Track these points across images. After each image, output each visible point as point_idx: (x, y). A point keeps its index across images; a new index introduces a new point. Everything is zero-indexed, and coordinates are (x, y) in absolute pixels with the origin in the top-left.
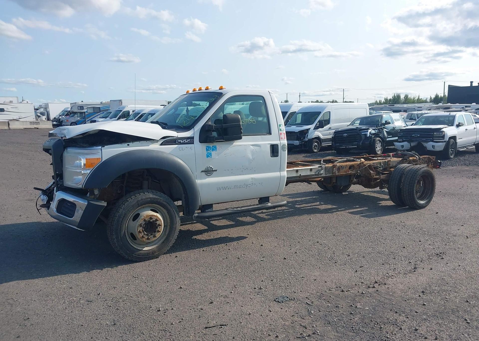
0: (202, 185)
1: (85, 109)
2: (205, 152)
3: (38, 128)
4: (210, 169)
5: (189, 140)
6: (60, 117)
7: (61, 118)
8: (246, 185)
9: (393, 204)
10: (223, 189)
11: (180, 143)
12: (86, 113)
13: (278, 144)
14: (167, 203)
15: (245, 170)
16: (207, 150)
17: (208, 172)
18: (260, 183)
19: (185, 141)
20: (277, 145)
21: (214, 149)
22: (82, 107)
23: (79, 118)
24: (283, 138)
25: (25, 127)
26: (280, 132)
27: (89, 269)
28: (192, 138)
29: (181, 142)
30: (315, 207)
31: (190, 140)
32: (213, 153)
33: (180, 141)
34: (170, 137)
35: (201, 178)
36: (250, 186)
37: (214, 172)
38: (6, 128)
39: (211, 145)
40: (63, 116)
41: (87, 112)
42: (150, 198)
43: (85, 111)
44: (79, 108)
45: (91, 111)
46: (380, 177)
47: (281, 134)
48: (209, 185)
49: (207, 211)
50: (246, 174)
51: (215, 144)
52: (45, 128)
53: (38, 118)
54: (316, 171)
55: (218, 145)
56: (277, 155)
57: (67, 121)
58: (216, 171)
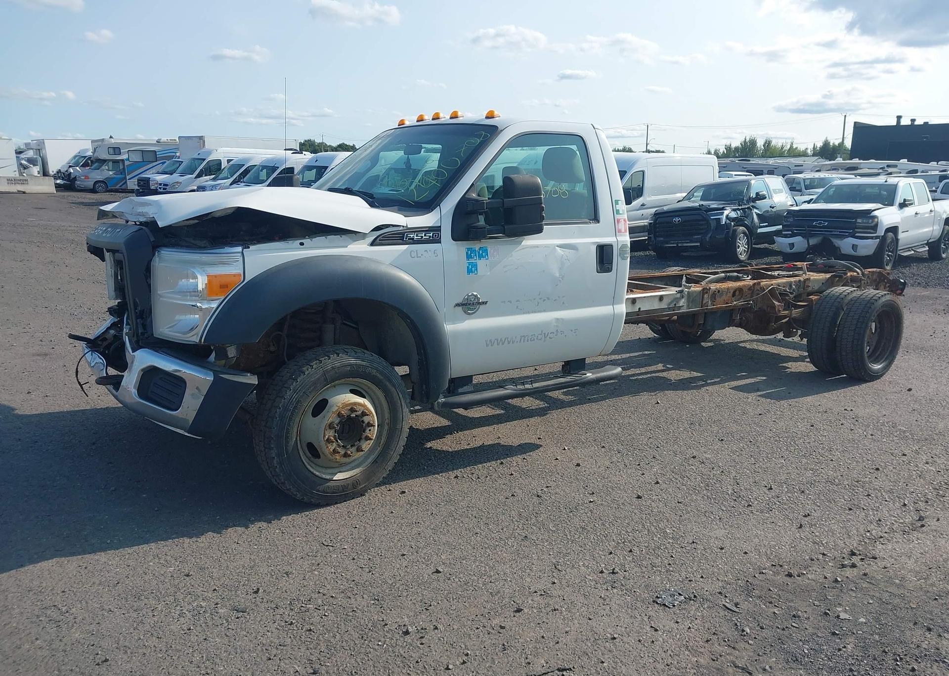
0: (457, 334)
1: (124, 153)
2: (465, 262)
3: (24, 193)
4: (473, 300)
5: (431, 235)
6: (71, 169)
7: (72, 171)
8: (545, 334)
9: (814, 369)
10: (498, 344)
11: (413, 242)
12: (127, 163)
13: (614, 245)
14: (384, 376)
15: (544, 300)
16: (469, 257)
17: (470, 306)
18: (572, 331)
19: (422, 237)
20: (610, 246)
21: (483, 254)
22: (116, 150)
23: (111, 173)
24: (623, 230)
26: (617, 217)
27: (219, 527)
28: (436, 229)
29: (415, 237)
30: (657, 374)
31: (433, 235)
32: (481, 263)
33: (412, 235)
34: (387, 226)
35: (454, 321)
36: (551, 336)
37: (482, 307)
39: (476, 246)
40: (78, 168)
41: (128, 159)
42: (351, 365)
43: (125, 157)
44: (111, 151)
45: (137, 158)
46: (791, 313)
47: (618, 221)
48: (470, 334)
49: (460, 390)
50: (545, 311)
51: (485, 243)
52: (40, 191)
53: (23, 171)
54: (670, 301)
55: (491, 245)
56: (610, 268)
57: (87, 177)
58: (485, 303)
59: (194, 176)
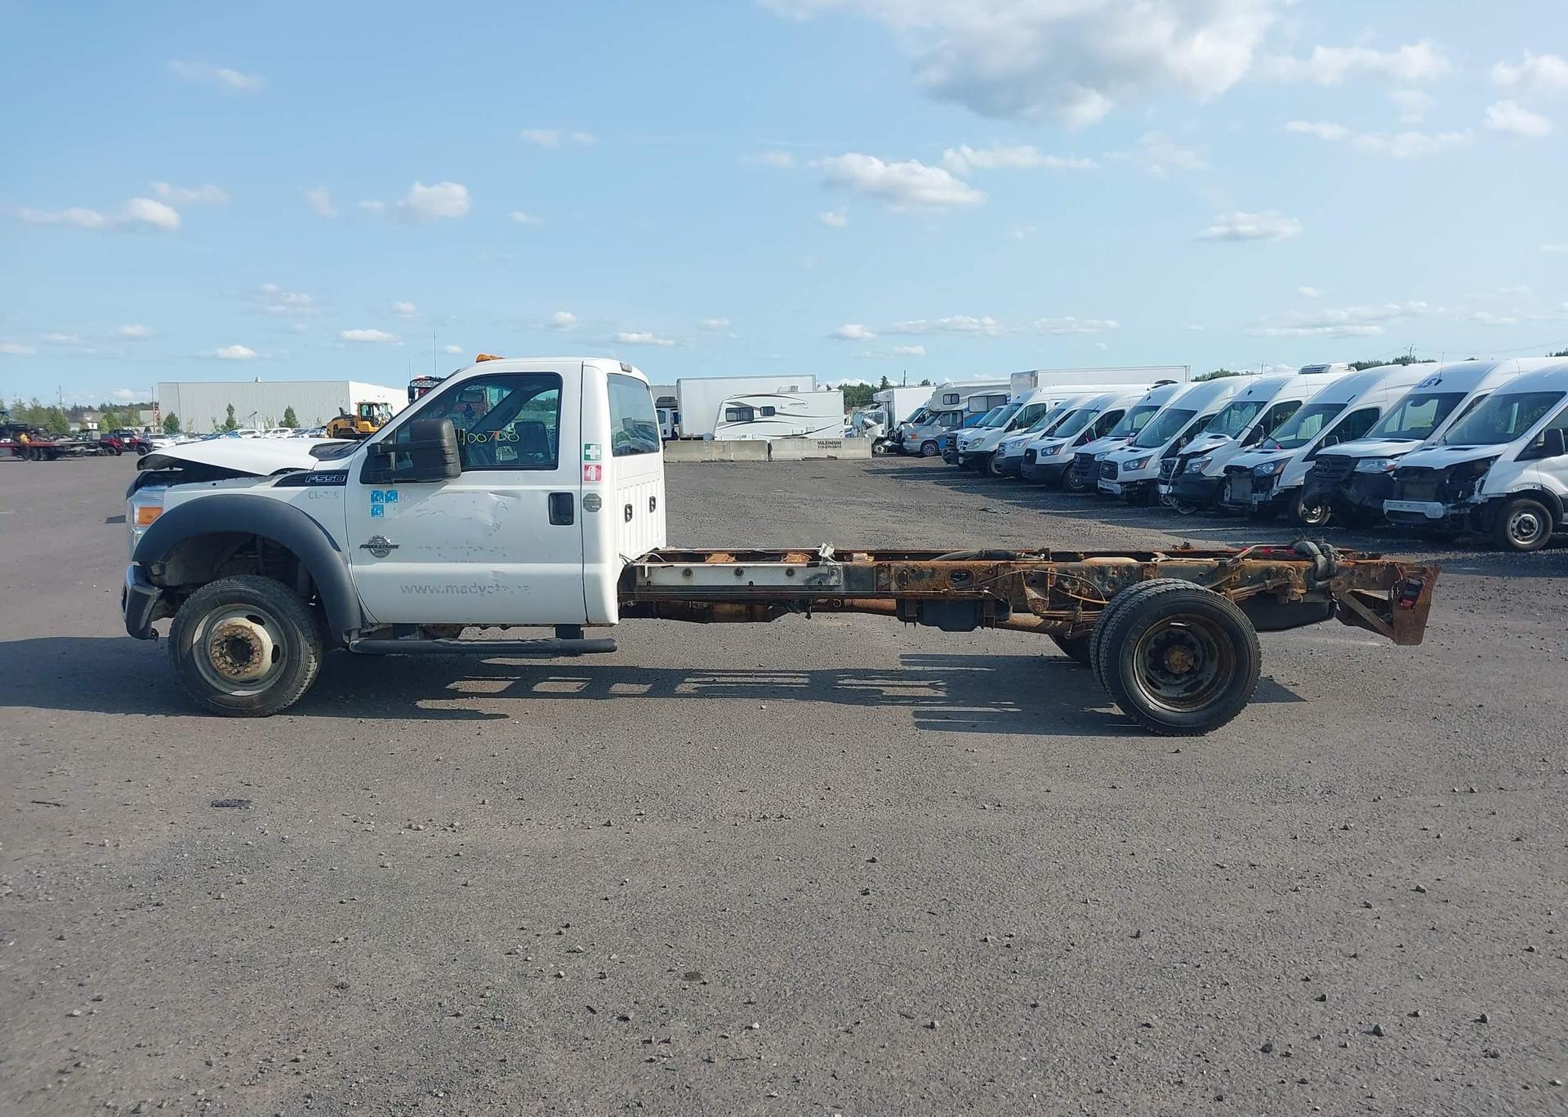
0: (362, 576)
1: (964, 401)
2: (370, 505)
3: (836, 458)
4: (381, 542)
5: (336, 478)
6: (902, 426)
7: (903, 428)
8: (480, 587)
10: (418, 592)
11: (313, 483)
12: (966, 414)
13: (573, 493)
14: (277, 606)
15: (476, 550)
16: (373, 499)
17: (379, 548)
18: (520, 587)
19: (324, 479)
20: (569, 496)
21: (392, 497)
22: (954, 398)
23: (944, 429)
25: (806, 454)
26: (585, 463)
28: (344, 473)
29: (318, 480)
31: (339, 478)
32: (389, 507)
33: (314, 478)
34: (291, 470)
35: (361, 563)
36: (490, 590)
37: (393, 551)
38: (763, 457)
39: (384, 489)
40: (911, 424)
41: (967, 410)
42: (241, 591)
43: (963, 406)
44: (948, 399)
45: (978, 406)
48: (380, 578)
50: (478, 562)
51: (397, 487)
52: (854, 457)
53: (864, 431)
54: (808, 577)
55: (401, 489)
56: (570, 519)
57: (914, 436)
58: (395, 547)
59: (1003, 429)
